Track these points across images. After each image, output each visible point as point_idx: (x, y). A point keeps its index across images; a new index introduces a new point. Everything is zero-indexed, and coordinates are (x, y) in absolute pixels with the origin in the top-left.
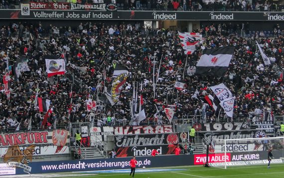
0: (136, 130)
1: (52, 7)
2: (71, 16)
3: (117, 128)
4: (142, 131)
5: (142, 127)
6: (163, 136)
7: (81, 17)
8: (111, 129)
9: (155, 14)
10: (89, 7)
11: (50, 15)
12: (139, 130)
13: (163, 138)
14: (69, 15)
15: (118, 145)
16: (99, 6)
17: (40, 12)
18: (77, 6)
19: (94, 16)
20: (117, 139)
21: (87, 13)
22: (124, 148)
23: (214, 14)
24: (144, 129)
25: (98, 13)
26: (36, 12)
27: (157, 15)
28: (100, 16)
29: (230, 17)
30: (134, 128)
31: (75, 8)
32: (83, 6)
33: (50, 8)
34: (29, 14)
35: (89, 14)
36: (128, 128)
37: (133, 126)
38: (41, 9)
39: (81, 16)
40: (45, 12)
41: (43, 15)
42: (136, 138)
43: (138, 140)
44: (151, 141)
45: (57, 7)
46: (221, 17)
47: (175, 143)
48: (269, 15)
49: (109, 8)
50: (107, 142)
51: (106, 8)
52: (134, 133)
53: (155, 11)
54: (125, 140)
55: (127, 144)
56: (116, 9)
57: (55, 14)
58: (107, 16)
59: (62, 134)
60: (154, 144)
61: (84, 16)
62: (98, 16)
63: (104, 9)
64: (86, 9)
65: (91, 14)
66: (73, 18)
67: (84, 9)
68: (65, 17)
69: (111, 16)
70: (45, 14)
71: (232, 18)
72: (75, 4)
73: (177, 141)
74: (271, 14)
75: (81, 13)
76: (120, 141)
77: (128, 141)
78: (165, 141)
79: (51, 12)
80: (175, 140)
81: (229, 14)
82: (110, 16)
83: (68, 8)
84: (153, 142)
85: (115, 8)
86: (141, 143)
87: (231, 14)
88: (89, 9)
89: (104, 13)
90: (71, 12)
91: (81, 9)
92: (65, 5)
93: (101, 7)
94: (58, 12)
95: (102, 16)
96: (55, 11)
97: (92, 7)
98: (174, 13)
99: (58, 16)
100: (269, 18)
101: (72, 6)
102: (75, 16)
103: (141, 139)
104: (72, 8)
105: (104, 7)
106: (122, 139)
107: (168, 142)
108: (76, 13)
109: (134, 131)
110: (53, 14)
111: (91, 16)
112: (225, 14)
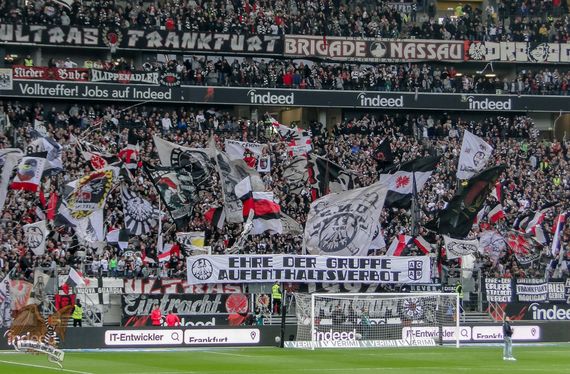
0: (169, 286)
1: (56, 76)
2: (92, 93)
3: (130, 281)
4: (180, 288)
5: (180, 281)
6: (218, 298)
7: (110, 96)
8: (119, 282)
9: (252, 94)
10: (127, 77)
11: (52, 91)
12: (174, 286)
13: (217, 301)
14: (88, 92)
15: (128, 312)
16: (146, 76)
17: (32, 84)
18: (103, 75)
19: (136, 94)
20: (127, 300)
21: (122, 89)
22: (139, 317)
23: (367, 96)
24: (184, 285)
25: (144, 89)
26: (24, 84)
27: (256, 96)
28: (147, 95)
29: (398, 103)
30: (164, 283)
31: (101, 79)
32: (116, 76)
33: (51, 78)
34: (11, 88)
35: (127, 92)
36: (152, 282)
37: (162, 279)
38: (35, 78)
39: (110, 93)
40: (42, 84)
41: (38, 90)
42: (164, 300)
43: (168, 303)
44: (194, 307)
45: (64, 76)
46: (379, 102)
47: (242, 312)
48: (471, 100)
49: (165, 80)
50: (110, 306)
51: (159, 79)
52: (163, 291)
53: (253, 89)
54: (142, 303)
55: (147, 311)
56: (178, 83)
57: (62, 89)
58: (161, 96)
59: (21, 288)
60: (201, 313)
61: (116, 94)
62: (143, 95)
63: (155, 81)
64: (122, 82)
65: (131, 91)
66: (95, 97)
67: (117, 81)
68: (80, 96)
69: (168, 96)
70: (42, 88)
71: (401, 105)
72: (100, 72)
73: (246, 308)
74: (476, 99)
75: (110, 89)
76: (132, 304)
77: (149, 306)
78: (222, 308)
79: (54, 85)
80: (243, 305)
81: (396, 96)
82: (166, 96)
83: (86, 78)
84: (198, 309)
85: (176, 80)
86: (175, 310)
87: (398, 96)
88: (127, 82)
89: (154, 89)
90: (92, 87)
91: (112, 81)
92: (80, 72)
93: (149, 78)
94: (68, 86)
96: (61, 84)
97: (133, 79)
98: (289, 93)
99: (68, 93)
100: (472, 107)
101: (95, 75)
102: (99, 93)
103: (175, 302)
104: (95, 79)
105: (155, 78)
106: (138, 301)
107: (228, 309)
108: (102, 87)
109: (163, 288)
110: (57, 89)
111: (131, 94)
112: (388, 96)
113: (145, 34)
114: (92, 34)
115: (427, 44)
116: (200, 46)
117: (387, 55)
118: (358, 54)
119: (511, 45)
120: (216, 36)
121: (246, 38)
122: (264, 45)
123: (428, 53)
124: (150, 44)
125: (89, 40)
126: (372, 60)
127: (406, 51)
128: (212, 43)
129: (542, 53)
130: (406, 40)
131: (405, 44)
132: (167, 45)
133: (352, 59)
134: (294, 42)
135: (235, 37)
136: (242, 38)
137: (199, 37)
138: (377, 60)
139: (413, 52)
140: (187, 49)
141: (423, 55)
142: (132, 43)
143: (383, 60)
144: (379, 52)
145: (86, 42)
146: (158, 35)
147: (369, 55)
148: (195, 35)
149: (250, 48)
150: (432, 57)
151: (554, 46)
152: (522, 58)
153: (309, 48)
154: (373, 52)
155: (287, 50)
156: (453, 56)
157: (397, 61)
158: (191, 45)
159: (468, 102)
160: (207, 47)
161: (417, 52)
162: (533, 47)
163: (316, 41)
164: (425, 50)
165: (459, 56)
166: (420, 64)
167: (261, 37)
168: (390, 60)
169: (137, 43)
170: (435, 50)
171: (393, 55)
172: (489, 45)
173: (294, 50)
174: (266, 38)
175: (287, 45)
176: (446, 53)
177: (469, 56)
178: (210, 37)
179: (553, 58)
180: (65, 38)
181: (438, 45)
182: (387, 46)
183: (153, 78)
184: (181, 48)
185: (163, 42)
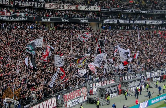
1: (4, 14)
9: (42, 19)
11: (4, 18)
19: (20, 19)
21: (17, 17)
23: (63, 19)
38: (0, 15)
39: (15, 19)
40: (2, 16)
41: (1, 18)
45: (6, 14)
46: (65, 21)
49: (26, 15)
61: (16, 19)
62: (21, 19)
65: (19, 18)
67: (16, 15)
68: (9, 20)
71: (69, 21)
74: (82, 20)
82: (26, 19)
83: (10, 15)
85: (28, 15)
90: (11, 17)
91: (15, 15)
92: (9, 13)
94: (7, 17)
95: (23, 19)
96: (5, 16)
97: (19, 15)
98: (49, 18)
99: (7, 19)
100: (81, 22)
101: (12, 14)
102: (13, 19)
105: (24, 15)
111: (19, 19)
112: (66, 19)
113: (18, 2)
114: (8, 2)
115: (70, 6)
116: (29, 6)
117: (63, 8)
118: (58, 8)
119: (85, 6)
120: (32, 3)
121: (38, 4)
122: (41, 5)
123: (70, 8)
124: (19, 5)
125: (7, 3)
126: (60, 9)
127: (67, 7)
128: (31, 5)
129: (90, 8)
130: (67, 5)
131: (66, 5)
132: (22, 5)
133: (57, 9)
134: (46, 4)
135: (35, 3)
136: (37, 3)
137: (29, 3)
138: (61, 10)
139: (68, 7)
140: (26, 6)
141: (69, 9)
142: (16, 4)
143: (63, 10)
144: (62, 8)
145: (7, 4)
146: (21, 2)
147: (60, 8)
148: (28, 2)
149: (38, 6)
150: (71, 9)
151: (92, 7)
152: (87, 9)
153: (49, 6)
154: (61, 8)
155: (45, 7)
156: (75, 9)
157: (65, 10)
158: (27, 5)
159: (80, 20)
160: (30, 6)
161: (69, 8)
162: (89, 7)
163: (51, 4)
164: (70, 7)
165: (76, 9)
166: (69, 11)
167: (40, 3)
168: (64, 10)
169: (17, 4)
170: (72, 7)
171: (64, 8)
172: (81, 6)
173: (46, 7)
174: (41, 3)
175: (45, 5)
176: (73, 8)
177: (78, 9)
178: (31, 3)
179: (92, 10)
180: (2, 3)
181: (72, 6)
182: (63, 6)
183: (23, 14)
184: (25, 6)
185: (22, 4)
